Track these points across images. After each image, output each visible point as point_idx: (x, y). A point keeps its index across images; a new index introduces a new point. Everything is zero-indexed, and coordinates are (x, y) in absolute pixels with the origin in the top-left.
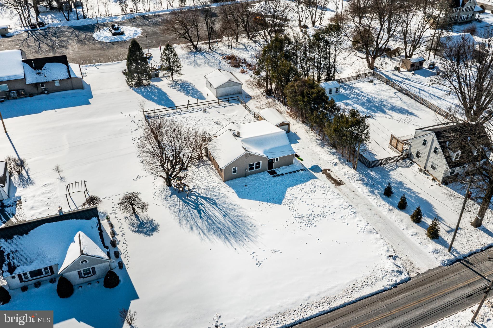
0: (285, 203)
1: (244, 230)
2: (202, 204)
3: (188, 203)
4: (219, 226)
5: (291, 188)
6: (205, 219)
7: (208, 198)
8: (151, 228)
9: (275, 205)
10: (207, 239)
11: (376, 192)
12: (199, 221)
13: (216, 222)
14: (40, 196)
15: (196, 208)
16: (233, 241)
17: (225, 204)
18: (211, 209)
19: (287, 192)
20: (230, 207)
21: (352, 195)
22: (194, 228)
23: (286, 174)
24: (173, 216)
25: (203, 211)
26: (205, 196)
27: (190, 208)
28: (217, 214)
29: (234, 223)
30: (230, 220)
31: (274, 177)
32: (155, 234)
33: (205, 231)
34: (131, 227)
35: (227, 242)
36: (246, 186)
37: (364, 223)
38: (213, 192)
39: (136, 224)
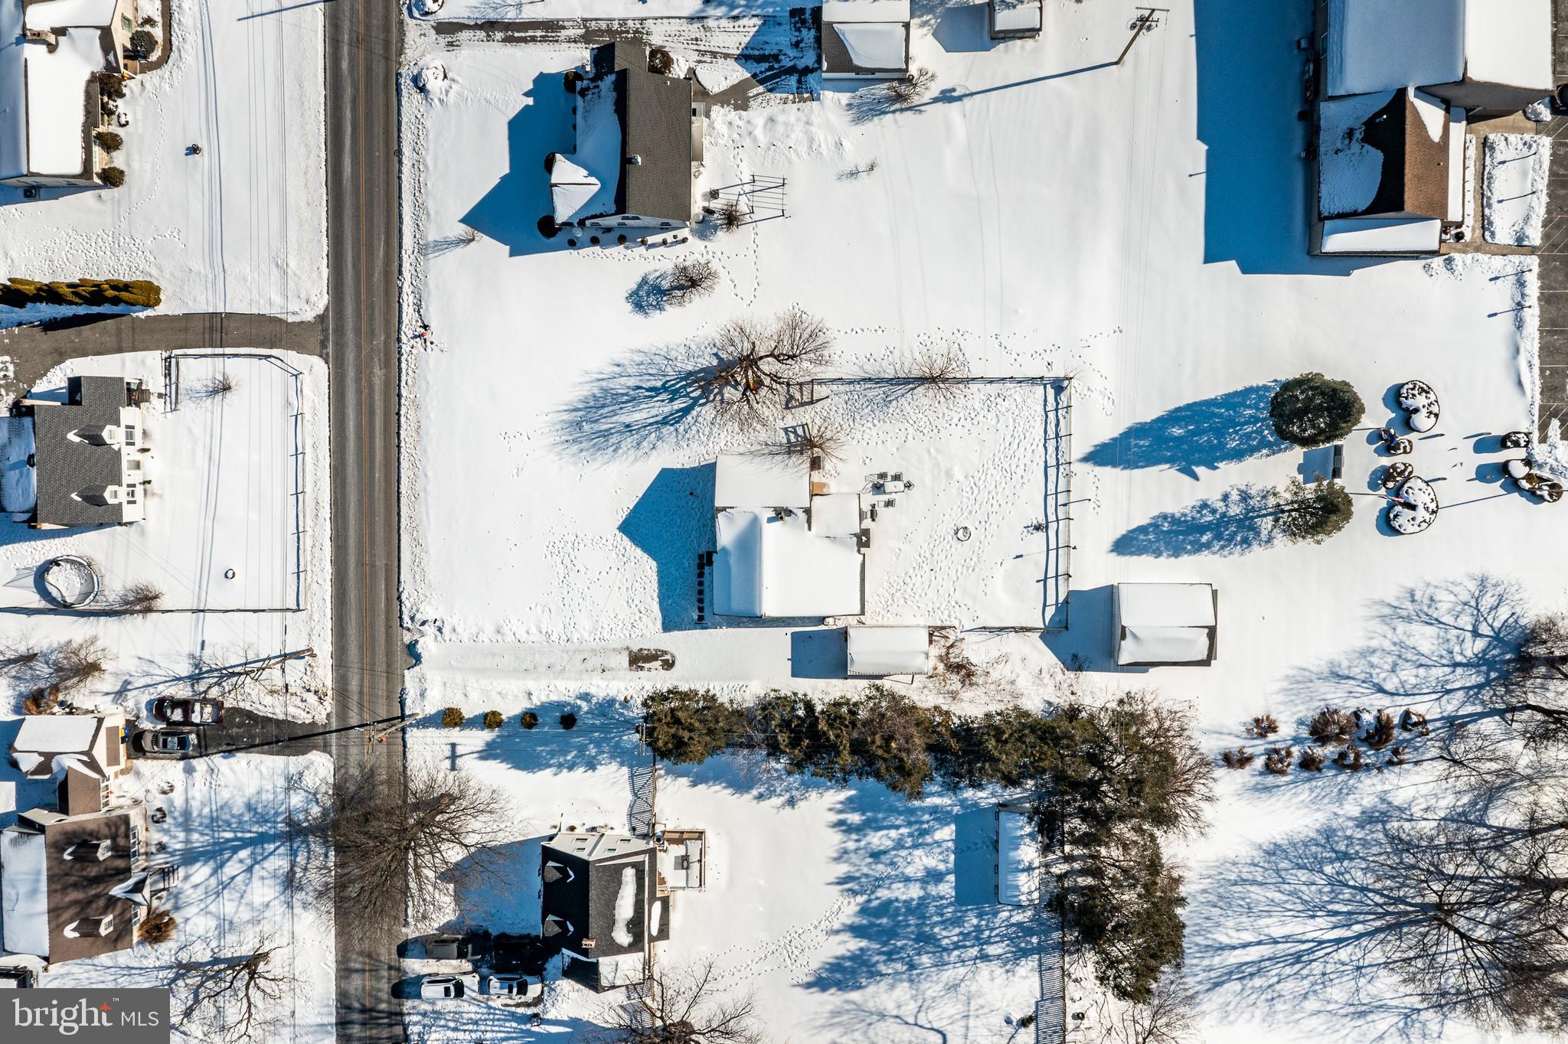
0: (619, 539)
1: (581, 443)
2: (671, 400)
3: (682, 379)
4: (606, 410)
5: (655, 569)
6: (632, 393)
7: (681, 417)
8: (644, 304)
9: (621, 520)
10: (583, 379)
11: (585, 706)
12: (632, 382)
13: (617, 407)
14: (806, 133)
15: (664, 388)
16: (566, 417)
17: (659, 438)
18: (654, 412)
19: (646, 556)
20: (645, 444)
21: (594, 662)
22: (617, 370)
23: (701, 584)
24: (661, 345)
25: (653, 397)
26: (694, 413)
27: (668, 378)
28: (637, 416)
29: (606, 434)
30: (613, 431)
31: (701, 557)
32: (629, 307)
33: (604, 384)
34: (658, 274)
35: (566, 408)
36: (691, 494)
37: (524, 637)
38: (698, 431)
39: (663, 283)
